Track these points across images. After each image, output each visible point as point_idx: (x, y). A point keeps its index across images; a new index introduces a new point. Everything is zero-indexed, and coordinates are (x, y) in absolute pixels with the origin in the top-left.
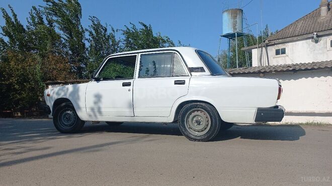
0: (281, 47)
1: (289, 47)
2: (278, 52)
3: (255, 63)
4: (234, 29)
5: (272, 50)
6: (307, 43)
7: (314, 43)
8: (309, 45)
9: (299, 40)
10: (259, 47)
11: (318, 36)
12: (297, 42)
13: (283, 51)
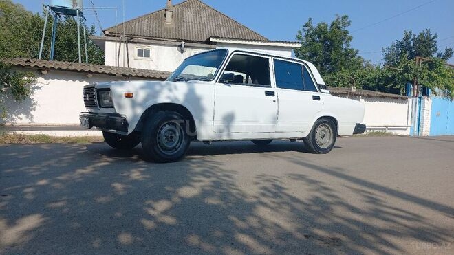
0: (144, 47)
1: (154, 49)
2: (140, 53)
3: (110, 61)
4: (74, 3)
5: (134, 49)
6: (173, 50)
7: (180, 53)
8: (175, 53)
9: (164, 45)
10: (118, 41)
11: (185, 47)
12: (163, 47)
13: (147, 54)
